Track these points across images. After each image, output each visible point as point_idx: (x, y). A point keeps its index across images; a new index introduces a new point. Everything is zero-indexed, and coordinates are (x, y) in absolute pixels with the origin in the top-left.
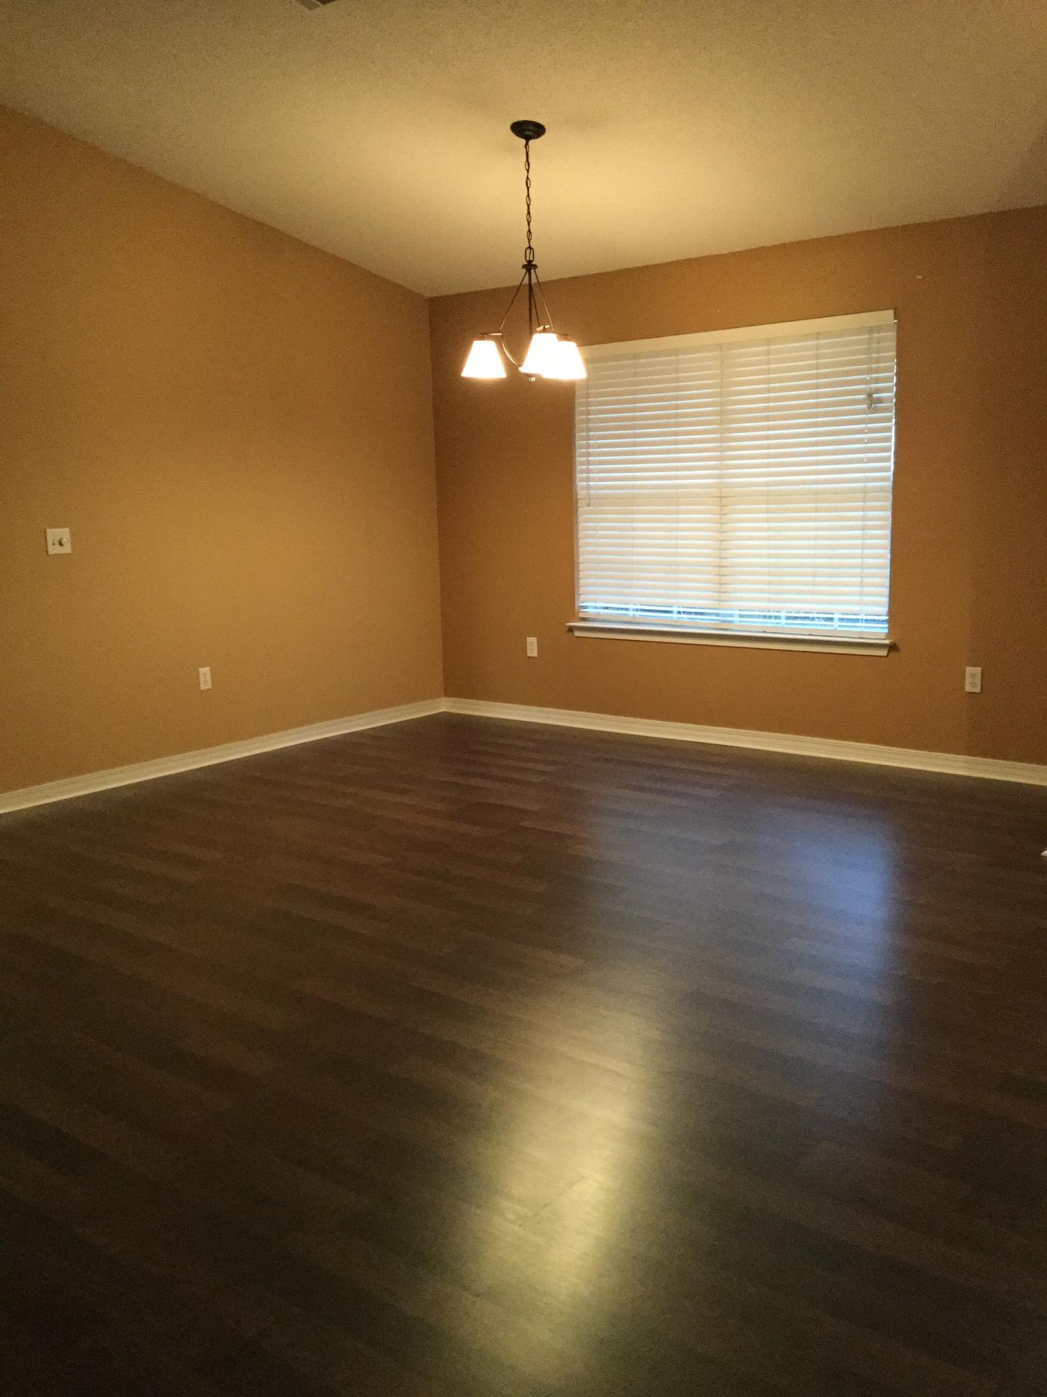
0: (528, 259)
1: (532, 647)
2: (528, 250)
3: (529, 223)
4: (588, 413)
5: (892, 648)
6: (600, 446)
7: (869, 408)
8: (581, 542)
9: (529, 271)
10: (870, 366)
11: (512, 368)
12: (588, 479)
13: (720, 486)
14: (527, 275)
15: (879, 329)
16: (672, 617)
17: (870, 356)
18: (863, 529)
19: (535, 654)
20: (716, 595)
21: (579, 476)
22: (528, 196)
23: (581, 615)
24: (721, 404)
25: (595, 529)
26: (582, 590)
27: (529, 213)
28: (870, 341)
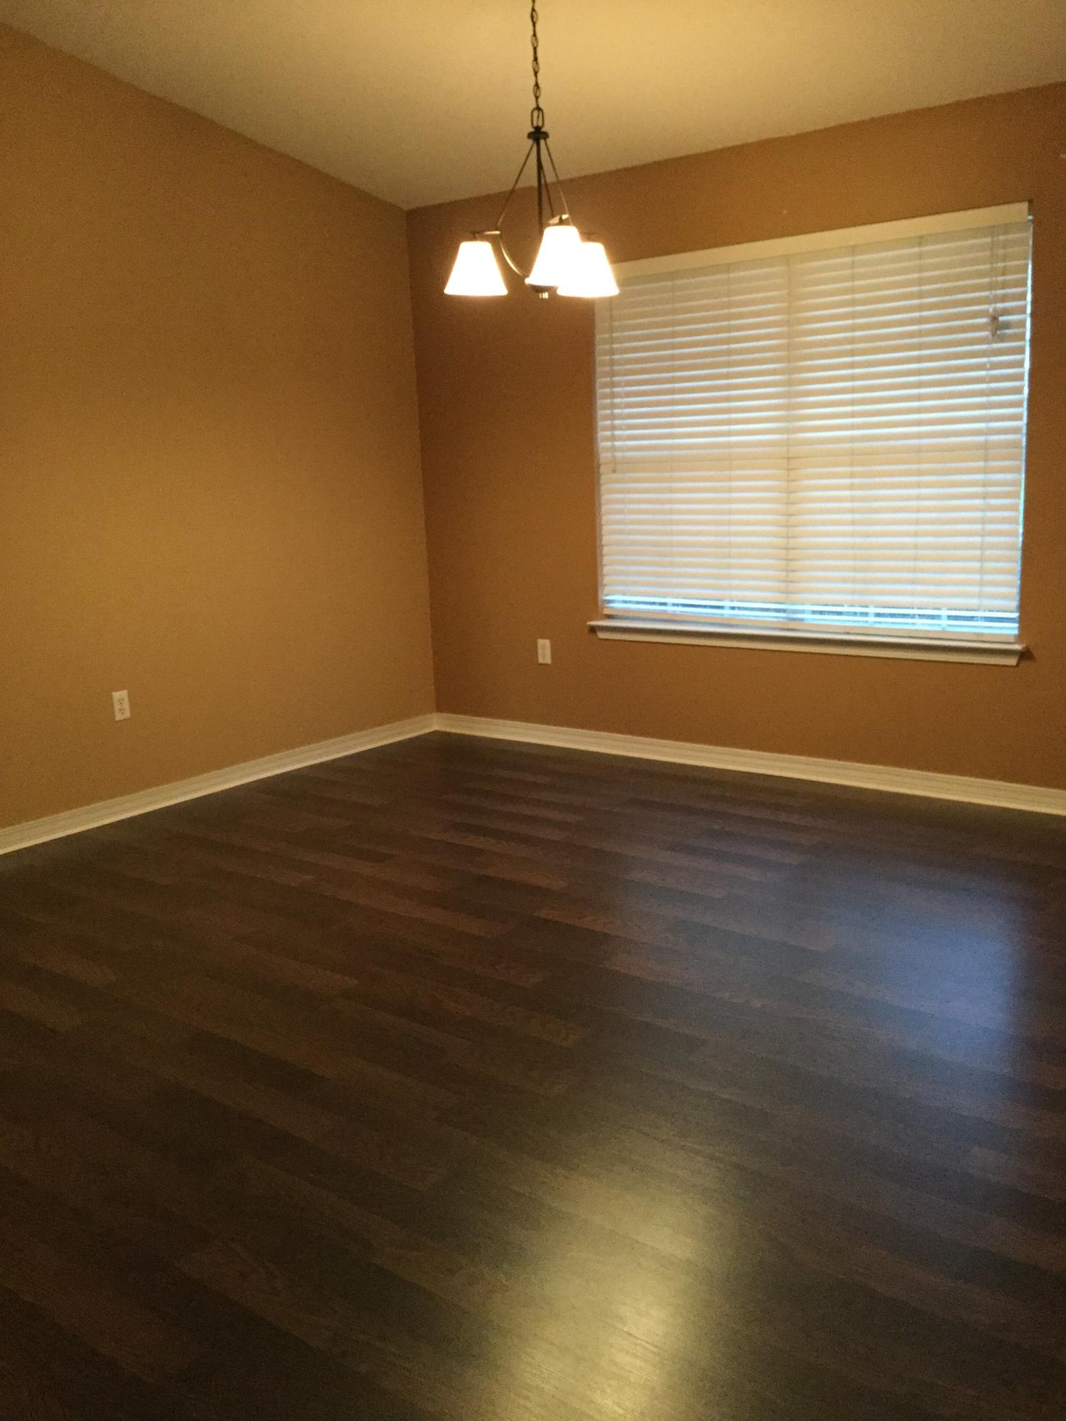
0: (535, 124)
1: (545, 651)
2: (536, 113)
3: (536, 73)
4: (612, 352)
5: (1025, 655)
6: (628, 395)
7: (993, 335)
8: (605, 519)
9: (537, 141)
10: (994, 279)
11: (514, 280)
12: (613, 438)
13: (787, 443)
14: (535, 149)
15: (1007, 228)
16: (722, 615)
17: (995, 265)
18: (984, 498)
19: (548, 660)
20: (782, 585)
21: (601, 434)
22: (535, 35)
23: (606, 612)
24: (788, 336)
25: (622, 502)
26: (606, 580)
27: (536, 59)
28: (993, 246)
